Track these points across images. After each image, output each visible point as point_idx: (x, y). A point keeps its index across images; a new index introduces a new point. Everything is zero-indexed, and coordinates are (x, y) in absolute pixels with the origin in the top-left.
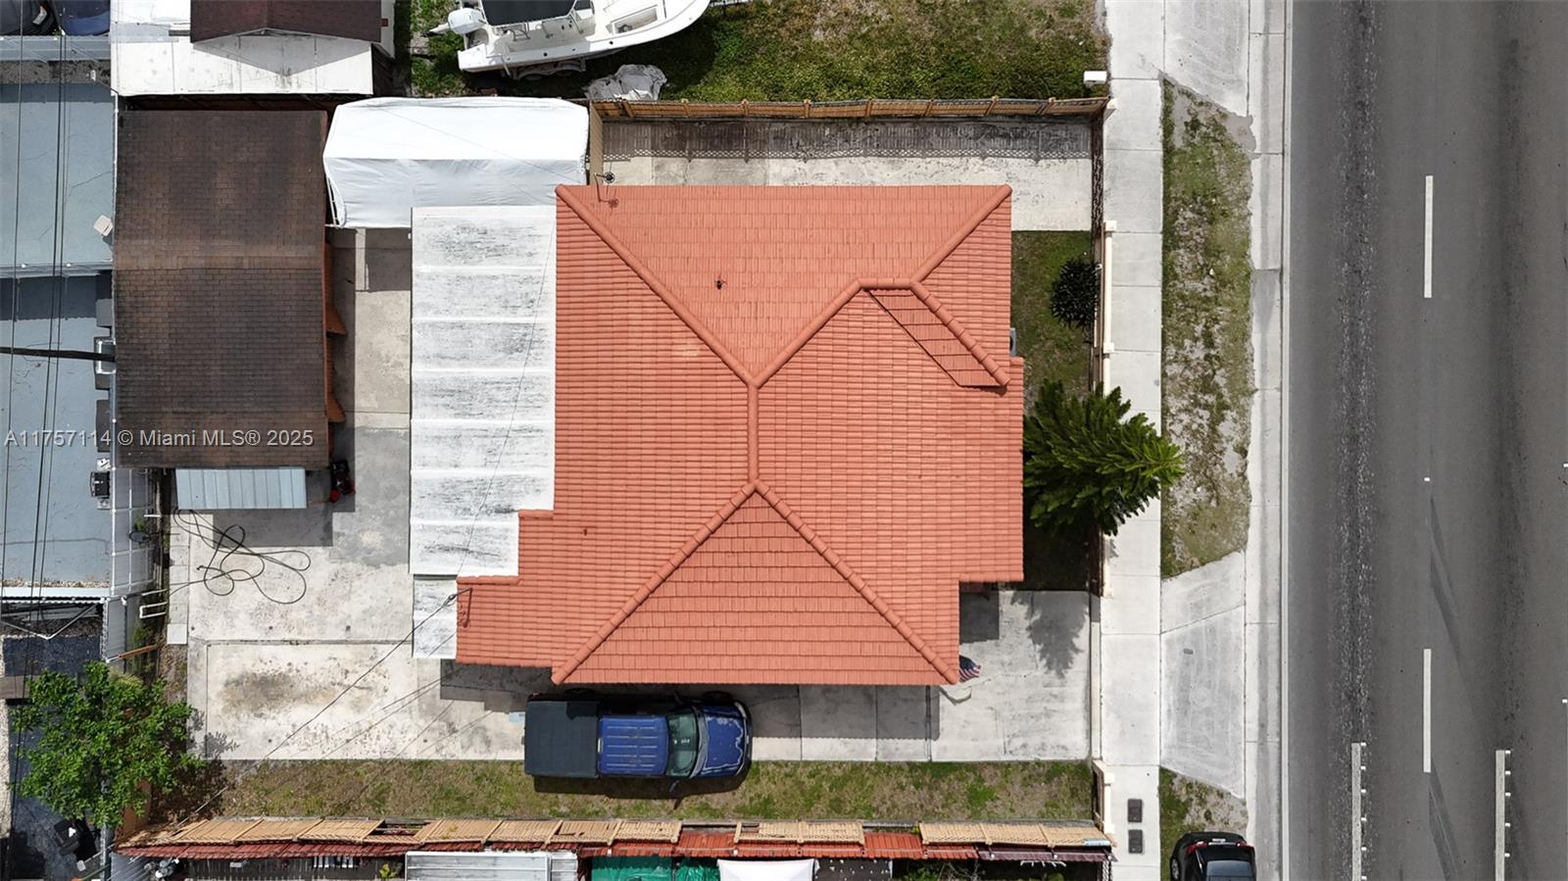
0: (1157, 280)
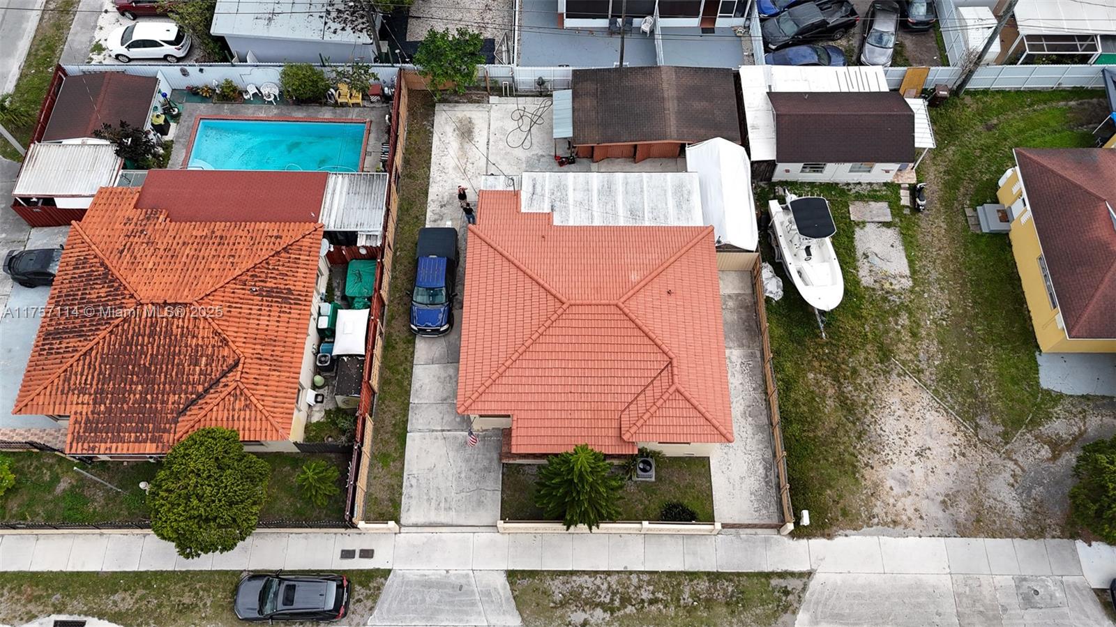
0: (688, 568)
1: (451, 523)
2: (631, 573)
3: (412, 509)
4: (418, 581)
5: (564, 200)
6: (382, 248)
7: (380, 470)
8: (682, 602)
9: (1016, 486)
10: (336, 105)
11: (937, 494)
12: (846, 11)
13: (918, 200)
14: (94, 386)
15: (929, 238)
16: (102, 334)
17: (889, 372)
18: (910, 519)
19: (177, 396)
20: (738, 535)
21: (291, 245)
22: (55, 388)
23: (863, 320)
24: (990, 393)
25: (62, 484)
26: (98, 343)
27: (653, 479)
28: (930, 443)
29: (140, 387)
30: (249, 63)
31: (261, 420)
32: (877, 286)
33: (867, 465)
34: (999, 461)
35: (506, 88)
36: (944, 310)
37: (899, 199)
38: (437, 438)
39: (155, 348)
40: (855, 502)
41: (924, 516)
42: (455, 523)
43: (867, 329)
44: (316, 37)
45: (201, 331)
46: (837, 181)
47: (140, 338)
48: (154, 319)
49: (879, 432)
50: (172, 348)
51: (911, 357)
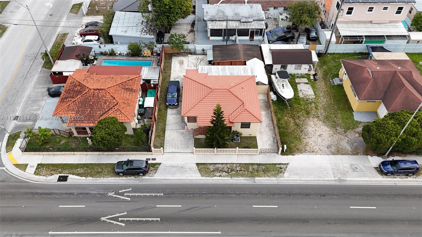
0: (251, 163)
1: (179, 152)
2: (234, 164)
4: (169, 166)
5: (211, 71)
6: (158, 84)
8: (249, 171)
9: (349, 143)
10: (143, 56)
11: (325, 145)
12: (292, 34)
14: (76, 109)
15: (320, 87)
16: (79, 97)
17: (309, 117)
18: (318, 151)
19: (100, 112)
20: (266, 155)
21: (133, 79)
22: (65, 110)
23: (301, 105)
24: (340, 122)
25: (62, 142)
26: (78, 99)
27: (240, 141)
28: (322, 133)
29: (89, 110)
30: (119, 44)
31: (124, 117)
32: (305, 97)
33: (304, 138)
34: (343, 137)
35: (193, 52)
36: (325, 103)
37: (310, 78)
38: (174, 132)
39: (94, 100)
40: (301, 147)
41: (322, 150)
42: (180, 152)
43: (302, 107)
44: (139, 36)
45: (107, 96)
46: (291, 73)
47: (90, 98)
48: (94, 93)
49: (307, 131)
50: (99, 100)
51: (316, 113)
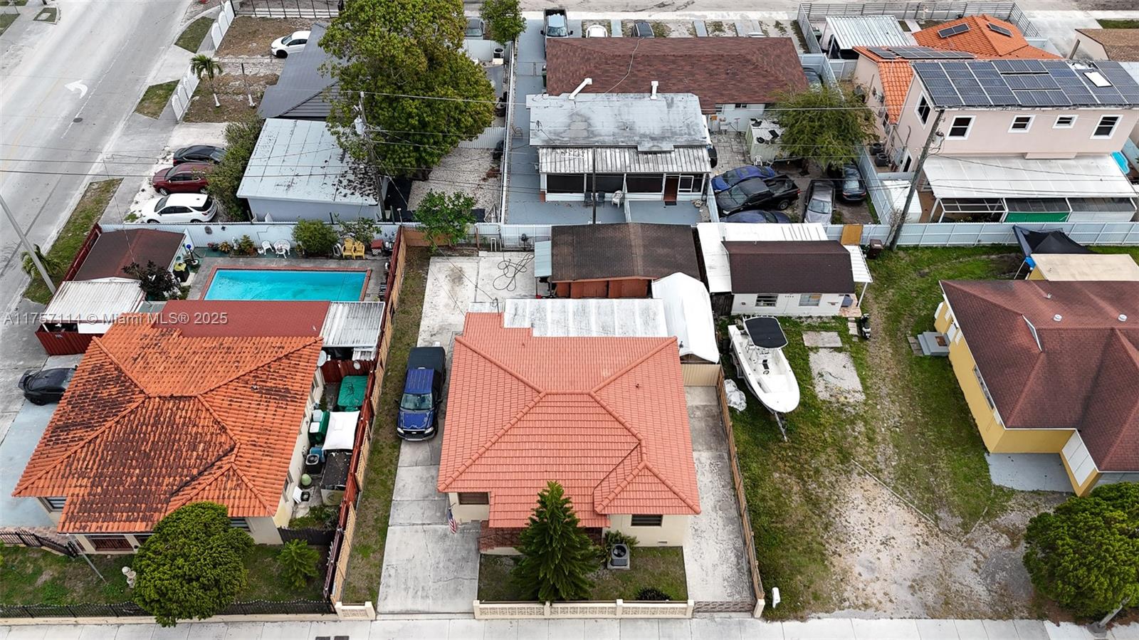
1: (427, 610)
3: (389, 598)
5: (543, 319)
6: (375, 362)
7: (360, 561)
9: (980, 571)
10: (341, 258)
11: (905, 579)
12: (788, 186)
13: (864, 329)
14: (94, 471)
15: (877, 361)
16: (108, 424)
17: (849, 472)
18: (881, 603)
19: (172, 478)
20: (712, 619)
21: (293, 353)
22: (56, 472)
23: (822, 428)
24: (946, 489)
25: (44, 576)
26: (104, 431)
27: (628, 567)
28: (893, 533)
29: (137, 471)
30: (266, 222)
31: (250, 498)
32: (833, 399)
33: (835, 553)
34: (961, 549)
35: (493, 245)
36: (896, 419)
37: (848, 330)
38: (417, 531)
39: (157, 436)
40: (826, 587)
41: (893, 599)
42: (431, 611)
43: (827, 435)
44: (329, 199)
45: (202, 420)
46: (790, 315)
47: (144, 427)
48: (159, 411)
49: (844, 523)
50: (173, 436)
51: (869, 458)
